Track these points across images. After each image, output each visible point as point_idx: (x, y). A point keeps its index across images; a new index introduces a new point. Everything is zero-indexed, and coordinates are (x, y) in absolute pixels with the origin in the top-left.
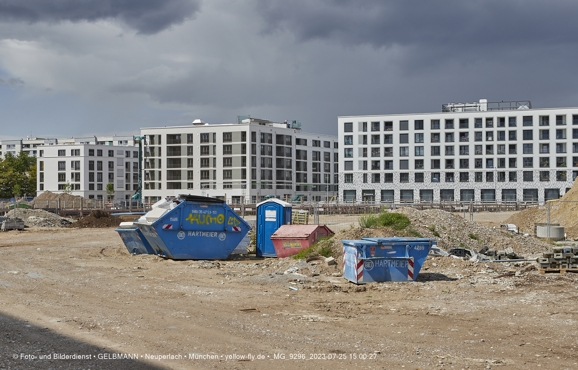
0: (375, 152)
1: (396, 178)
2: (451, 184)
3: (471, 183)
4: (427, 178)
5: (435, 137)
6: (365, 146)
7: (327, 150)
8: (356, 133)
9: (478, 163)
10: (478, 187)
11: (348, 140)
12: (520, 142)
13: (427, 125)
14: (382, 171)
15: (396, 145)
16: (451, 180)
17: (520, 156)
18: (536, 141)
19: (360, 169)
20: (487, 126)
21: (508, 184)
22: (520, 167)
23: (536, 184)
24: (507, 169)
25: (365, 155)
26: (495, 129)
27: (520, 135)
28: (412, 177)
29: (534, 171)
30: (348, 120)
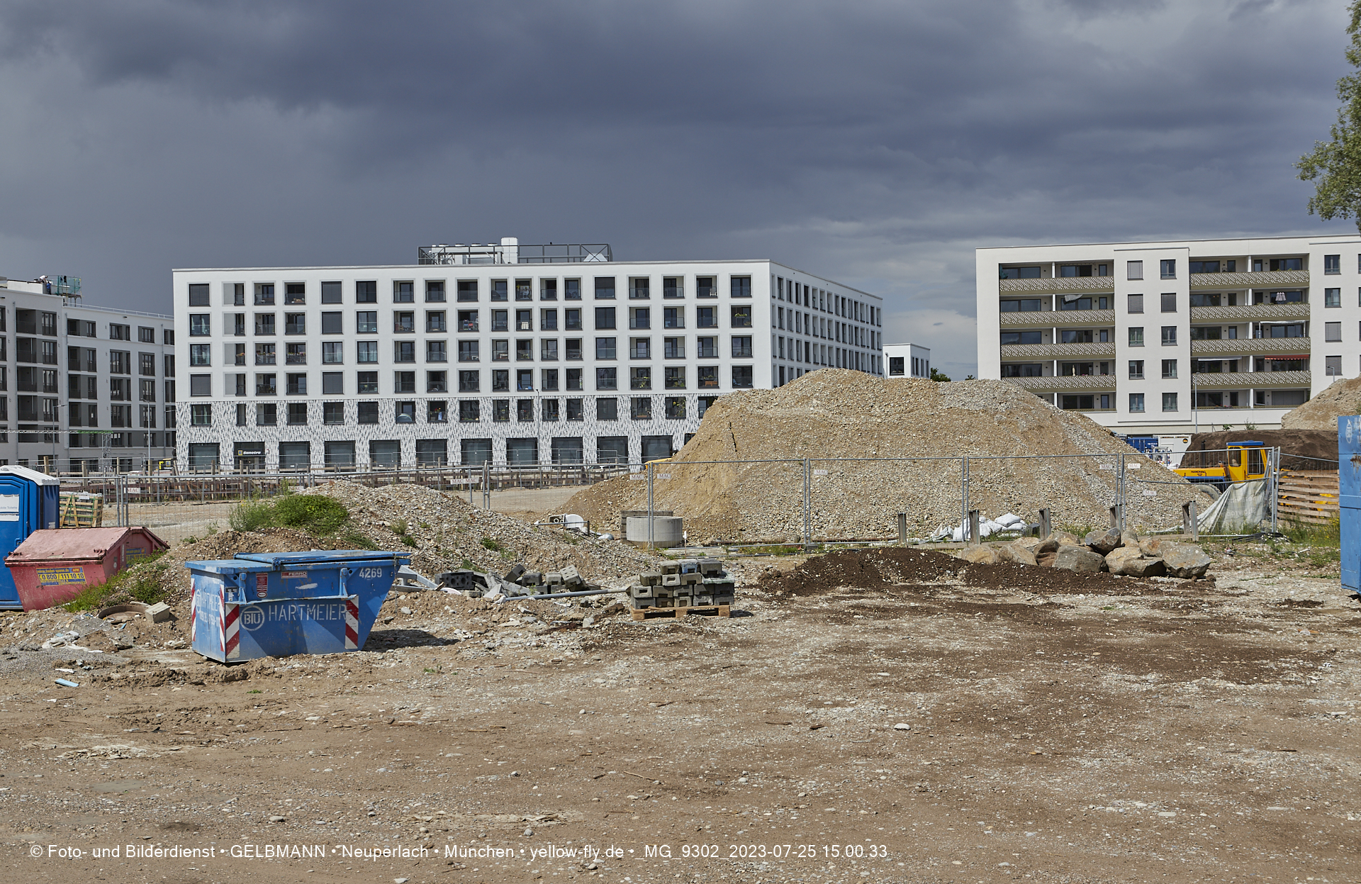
0: (266, 353)
1: (315, 414)
2: (440, 427)
3: (484, 425)
4: (387, 413)
5: (403, 320)
6: (239, 340)
7: (147, 348)
8: (219, 309)
9: (500, 381)
10: (499, 433)
11: (199, 324)
12: (589, 333)
13: (385, 292)
14: (282, 398)
15: (313, 337)
16: (440, 418)
17: (589, 364)
18: (623, 332)
19: (227, 392)
20: (519, 297)
21: (563, 427)
22: (589, 390)
23: (624, 425)
24: (562, 394)
25: (240, 361)
26: (536, 304)
27: (588, 319)
28: (352, 411)
29: (619, 398)
30: (199, 277)
